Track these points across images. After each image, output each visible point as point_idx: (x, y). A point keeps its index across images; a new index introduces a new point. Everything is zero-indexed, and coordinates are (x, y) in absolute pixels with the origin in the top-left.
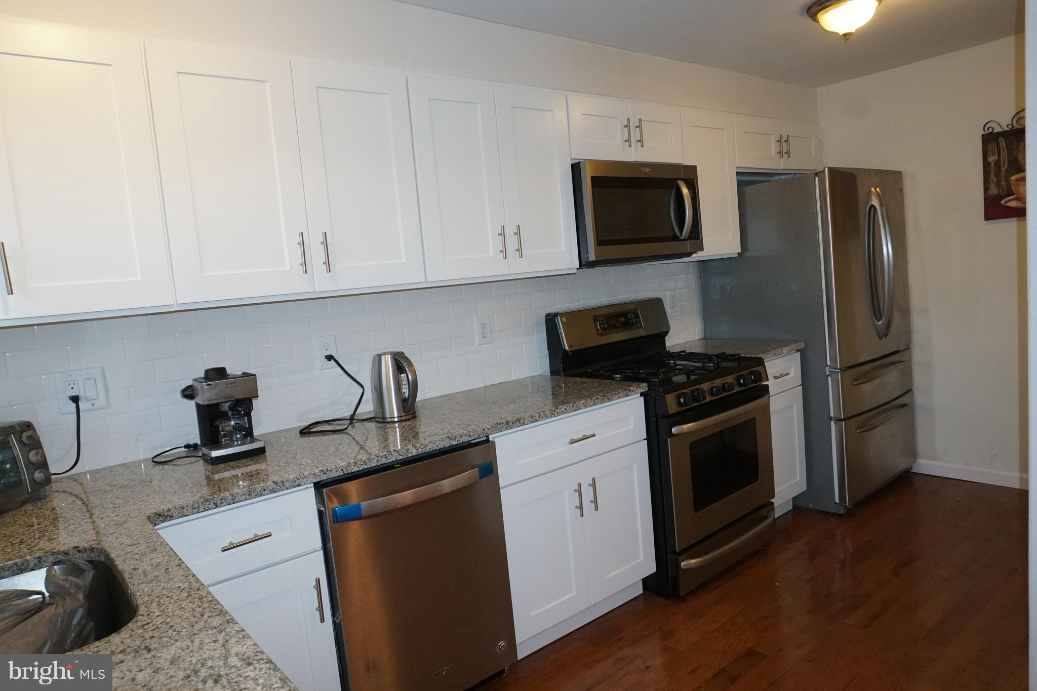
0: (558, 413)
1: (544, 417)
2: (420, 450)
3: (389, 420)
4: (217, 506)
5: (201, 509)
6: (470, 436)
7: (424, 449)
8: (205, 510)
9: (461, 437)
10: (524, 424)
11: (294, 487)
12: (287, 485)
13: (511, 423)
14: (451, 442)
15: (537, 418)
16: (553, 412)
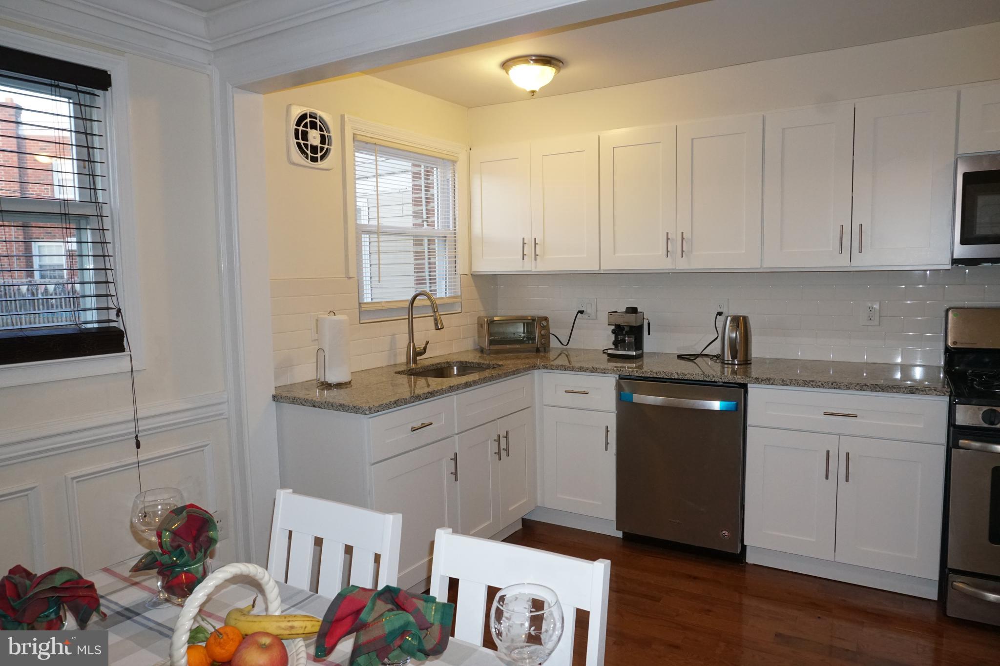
0: (812, 385)
1: (796, 384)
2: (681, 377)
3: (726, 362)
4: (565, 370)
5: (559, 369)
6: (721, 379)
7: (684, 377)
8: (560, 370)
9: (714, 377)
10: (773, 384)
11: (602, 373)
12: (599, 371)
13: (760, 380)
14: (705, 378)
15: (789, 384)
16: (806, 383)
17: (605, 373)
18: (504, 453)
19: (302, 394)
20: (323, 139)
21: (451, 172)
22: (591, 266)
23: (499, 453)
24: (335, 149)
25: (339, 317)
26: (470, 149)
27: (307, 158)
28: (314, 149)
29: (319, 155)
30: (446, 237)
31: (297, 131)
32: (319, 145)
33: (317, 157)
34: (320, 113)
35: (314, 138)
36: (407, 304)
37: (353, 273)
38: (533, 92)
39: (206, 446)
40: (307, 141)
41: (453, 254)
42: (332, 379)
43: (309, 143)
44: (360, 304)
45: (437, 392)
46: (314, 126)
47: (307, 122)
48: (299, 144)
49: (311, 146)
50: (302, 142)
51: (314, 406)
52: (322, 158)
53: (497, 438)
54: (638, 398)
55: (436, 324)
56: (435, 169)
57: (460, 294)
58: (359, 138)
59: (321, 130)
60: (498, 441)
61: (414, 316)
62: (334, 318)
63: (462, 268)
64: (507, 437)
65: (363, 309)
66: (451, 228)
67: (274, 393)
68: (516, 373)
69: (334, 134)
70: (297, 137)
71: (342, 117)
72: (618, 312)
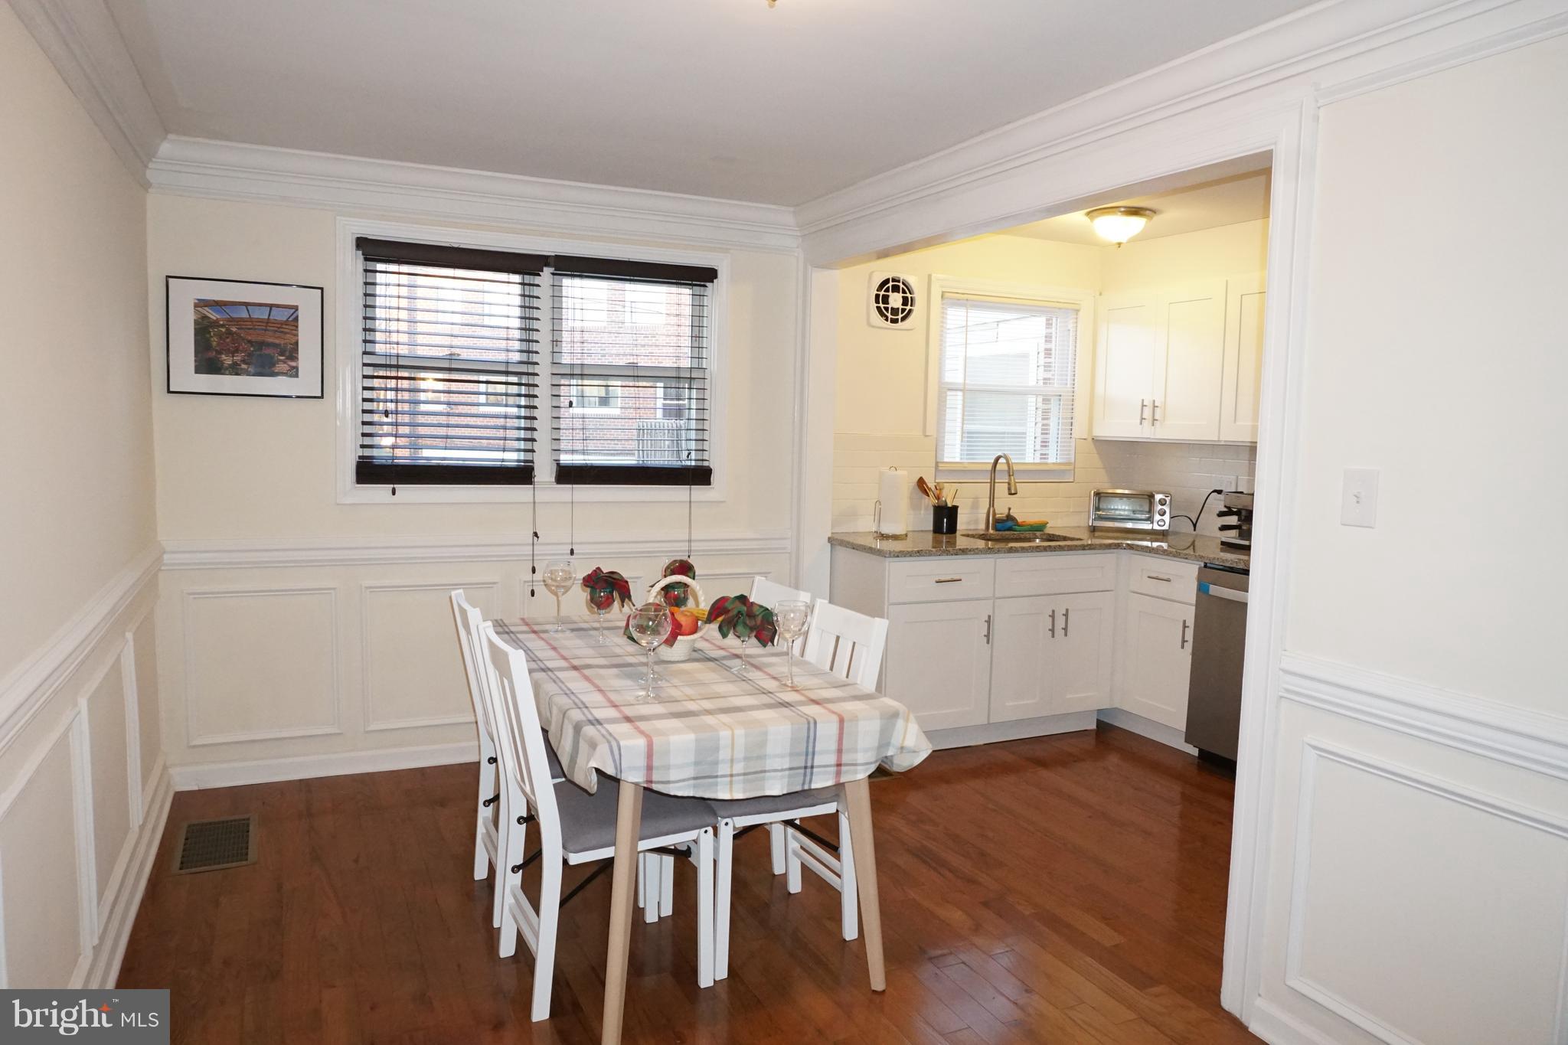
4: (1150, 552)
5: (1144, 550)
8: (1146, 552)
11: (1184, 558)
17: (1186, 558)
18: (1059, 632)
19: (860, 541)
20: (905, 301)
21: (1072, 321)
22: (1210, 435)
23: (1052, 630)
24: (918, 309)
25: (899, 472)
26: (1101, 294)
27: (887, 320)
28: (895, 311)
29: (900, 316)
30: (1060, 396)
31: (877, 296)
32: (901, 307)
33: (898, 319)
34: (902, 277)
35: (895, 300)
36: (990, 467)
37: (931, 430)
38: (1119, 244)
39: (769, 573)
40: (888, 304)
41: (1069, 415)
42: (887, 530)
43: (890, 306)
44: (937, 463)
45: (970, 551)
46: (896, 289)
47: (889, 287)
48: (879, 308)
49: (892, 308)
50: (882, 305)
51: (854, 548)
52: (903, 319)
53: (1051, 614)
54: (1215, 590)
55: (1009, 489)
56: (1054, 320)
57: (1073, 461)
58: (947, 295)
59: (904, 292)
60: (1053, 616)
61: (996, 481)
62: (895, 472)
63: (1079, 431)
64: (1066, 615)
65: (940, 468)
66: (1069, 382)
67: (830, 536)
68: (1086, 548)
69: (919, 295)
70: (877, 301)
71: (930, 276)
72: (1245, 492)
